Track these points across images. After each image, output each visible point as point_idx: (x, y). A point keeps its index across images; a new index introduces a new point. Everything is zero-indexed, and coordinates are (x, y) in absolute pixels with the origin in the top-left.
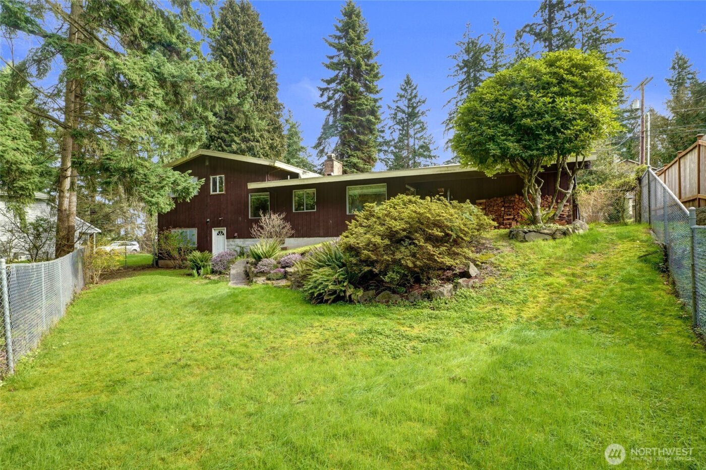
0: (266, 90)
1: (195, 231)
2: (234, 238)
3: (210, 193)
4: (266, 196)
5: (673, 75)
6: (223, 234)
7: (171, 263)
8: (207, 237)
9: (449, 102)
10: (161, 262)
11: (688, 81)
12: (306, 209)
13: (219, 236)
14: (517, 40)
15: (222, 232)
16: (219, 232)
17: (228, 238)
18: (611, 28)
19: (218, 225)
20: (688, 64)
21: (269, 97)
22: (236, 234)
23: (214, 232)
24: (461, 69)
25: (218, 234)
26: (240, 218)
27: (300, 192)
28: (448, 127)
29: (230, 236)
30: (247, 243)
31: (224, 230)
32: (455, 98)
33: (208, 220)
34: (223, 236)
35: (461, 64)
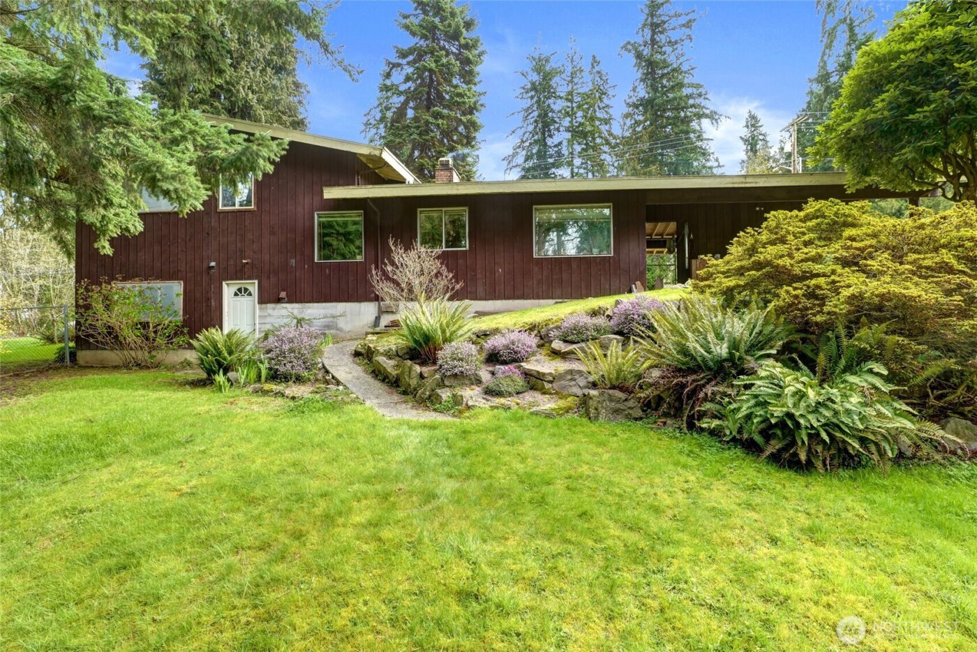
0: (281, 55)
1: (177, 288)
2: (279, 300)
3: (217, 206)
4: (355, 218)
5: (745, 133)
6: (250, 294)
7: (112, 356)
8: (208, 299)
9: (513, 132)
10: (84, 355)
11: (760, 142)
12: (446, 247)
13: (239, 298)
14: (593, 67)
15: (246, 290)
16: (240, 290)
17: (263, 300)
18: (691, 71)
19: (239, 274)
20: (760, 124)
21: (285, 69)
22: (283, 294)
23: (228, 290)
24: (527, 92)
25: (236, 294)
26: (293, 261)
27: (434, 213)
28: (511, 165)
29: (268, 297)
30: (309, 311)
31: (253, 286)
32: (521, 128)
33: (213, 264)
34: (249, 298)
35: (529, 86)
